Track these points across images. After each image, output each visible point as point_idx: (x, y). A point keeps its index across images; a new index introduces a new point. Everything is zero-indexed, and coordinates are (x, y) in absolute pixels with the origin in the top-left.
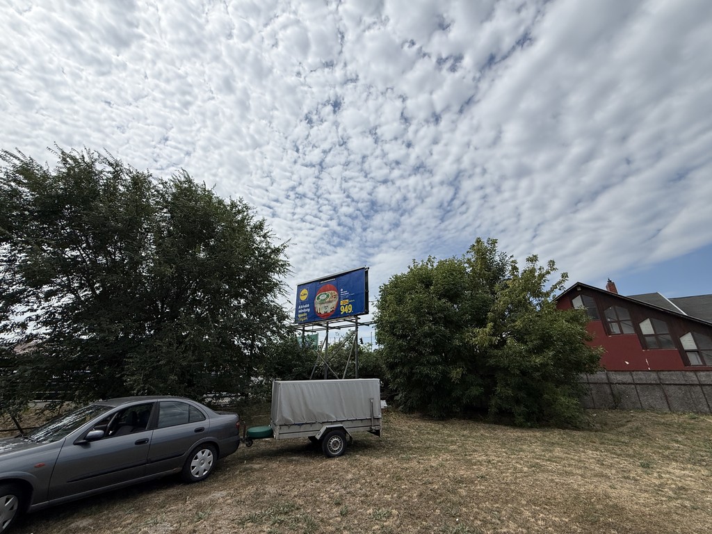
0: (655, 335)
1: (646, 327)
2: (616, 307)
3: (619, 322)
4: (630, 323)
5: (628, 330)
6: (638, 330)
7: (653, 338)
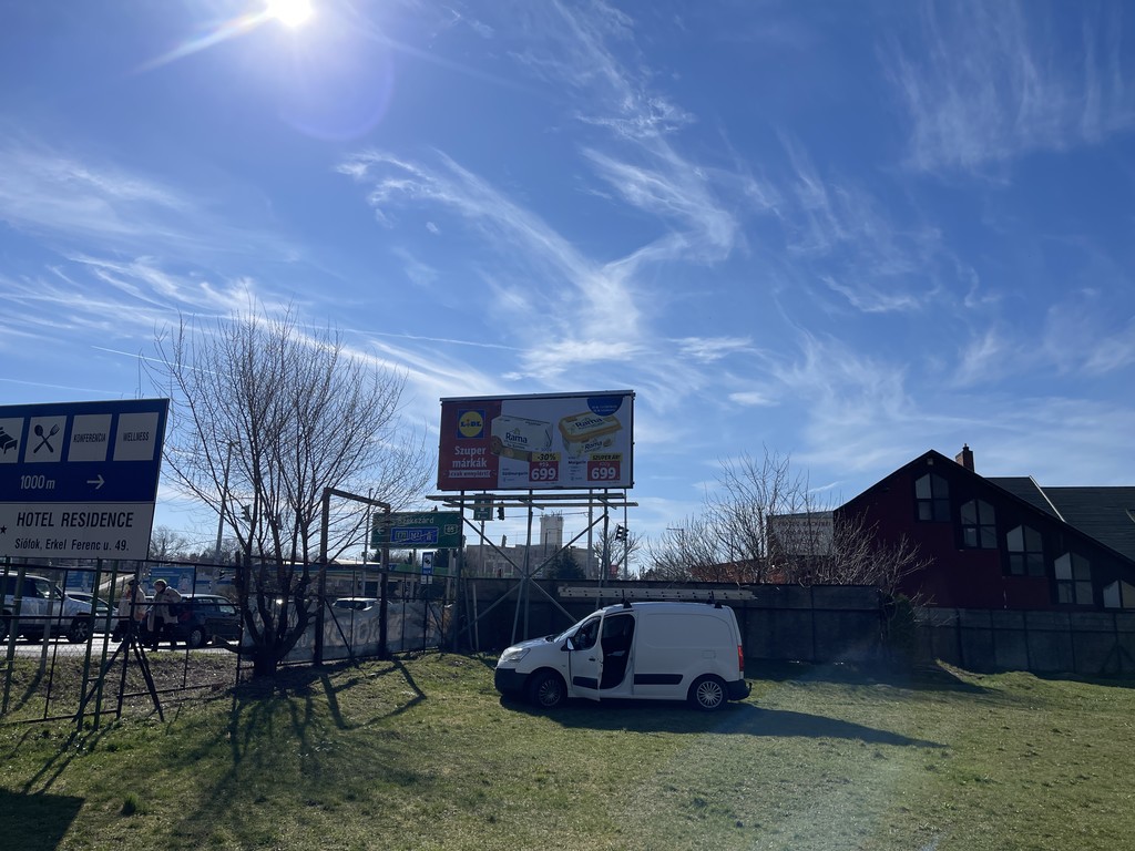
0: (1025, 554)
1: (1015, 540)
2: (981, 502)
3: (978, 526)
5: (989, 542)
7: (1021, 557)
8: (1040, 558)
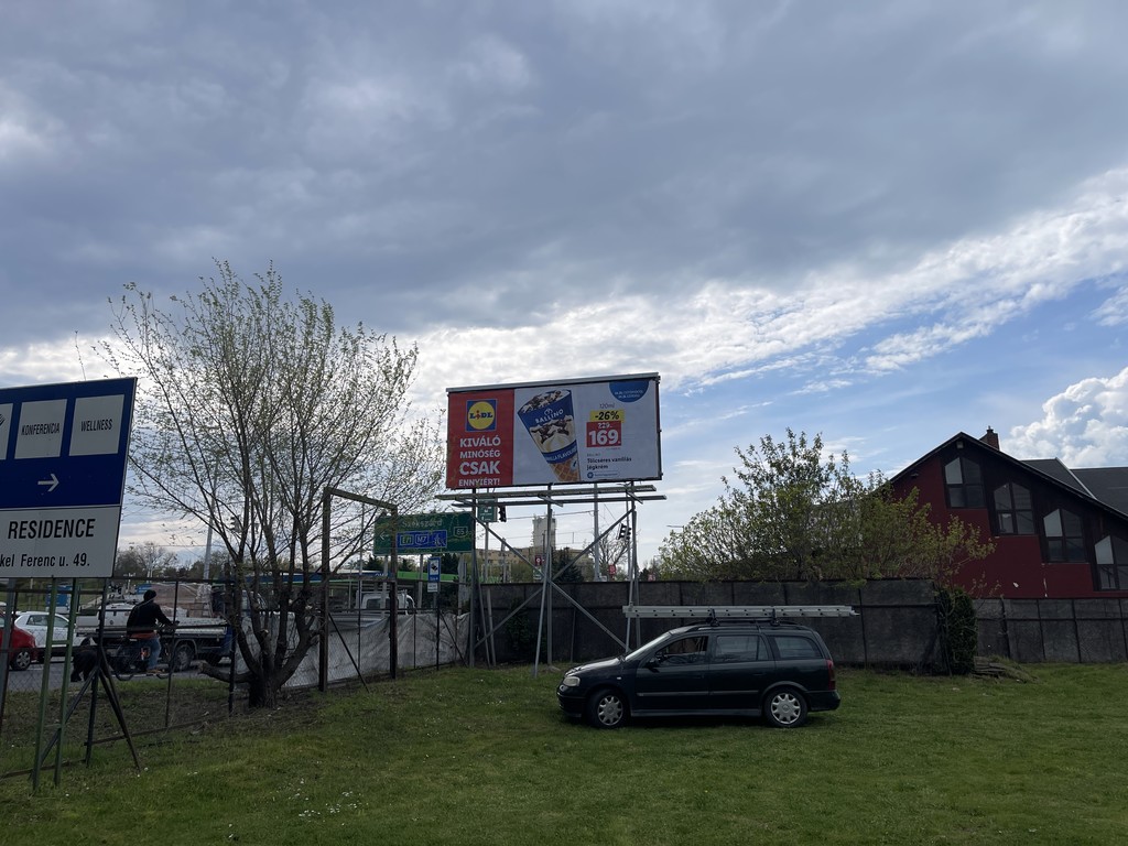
0: (1063, 539)
1: (1053, 524)
2: (1014, 485)
3: (1013, 512)
4: (1029, 515)
6: (1040, 527)
7: (1060, 542)
8: (1079, 543)
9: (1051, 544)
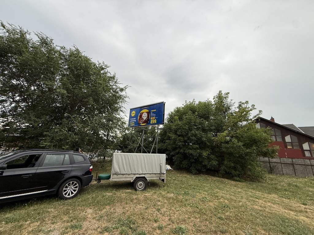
0: (292, 143)
1: (288, 139)
2: (276, 129)
3: (275, 136)
6: (284, 139)
7: (290, 143)
8: (297, 144)
9: (287, 143)
